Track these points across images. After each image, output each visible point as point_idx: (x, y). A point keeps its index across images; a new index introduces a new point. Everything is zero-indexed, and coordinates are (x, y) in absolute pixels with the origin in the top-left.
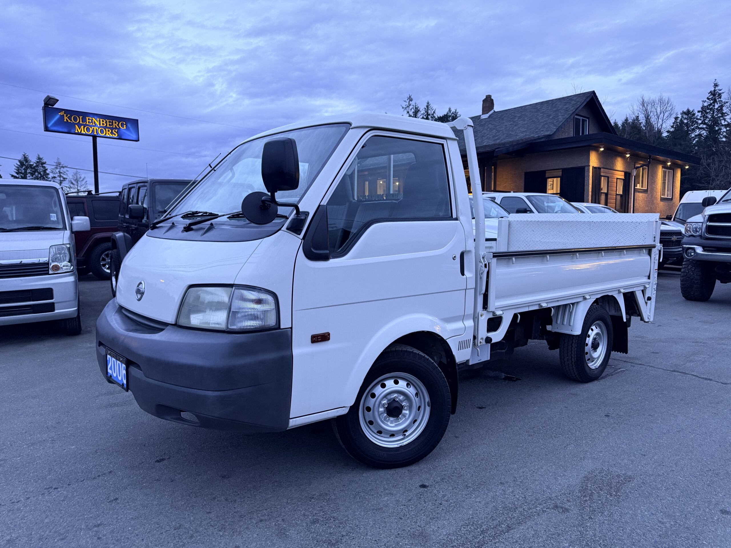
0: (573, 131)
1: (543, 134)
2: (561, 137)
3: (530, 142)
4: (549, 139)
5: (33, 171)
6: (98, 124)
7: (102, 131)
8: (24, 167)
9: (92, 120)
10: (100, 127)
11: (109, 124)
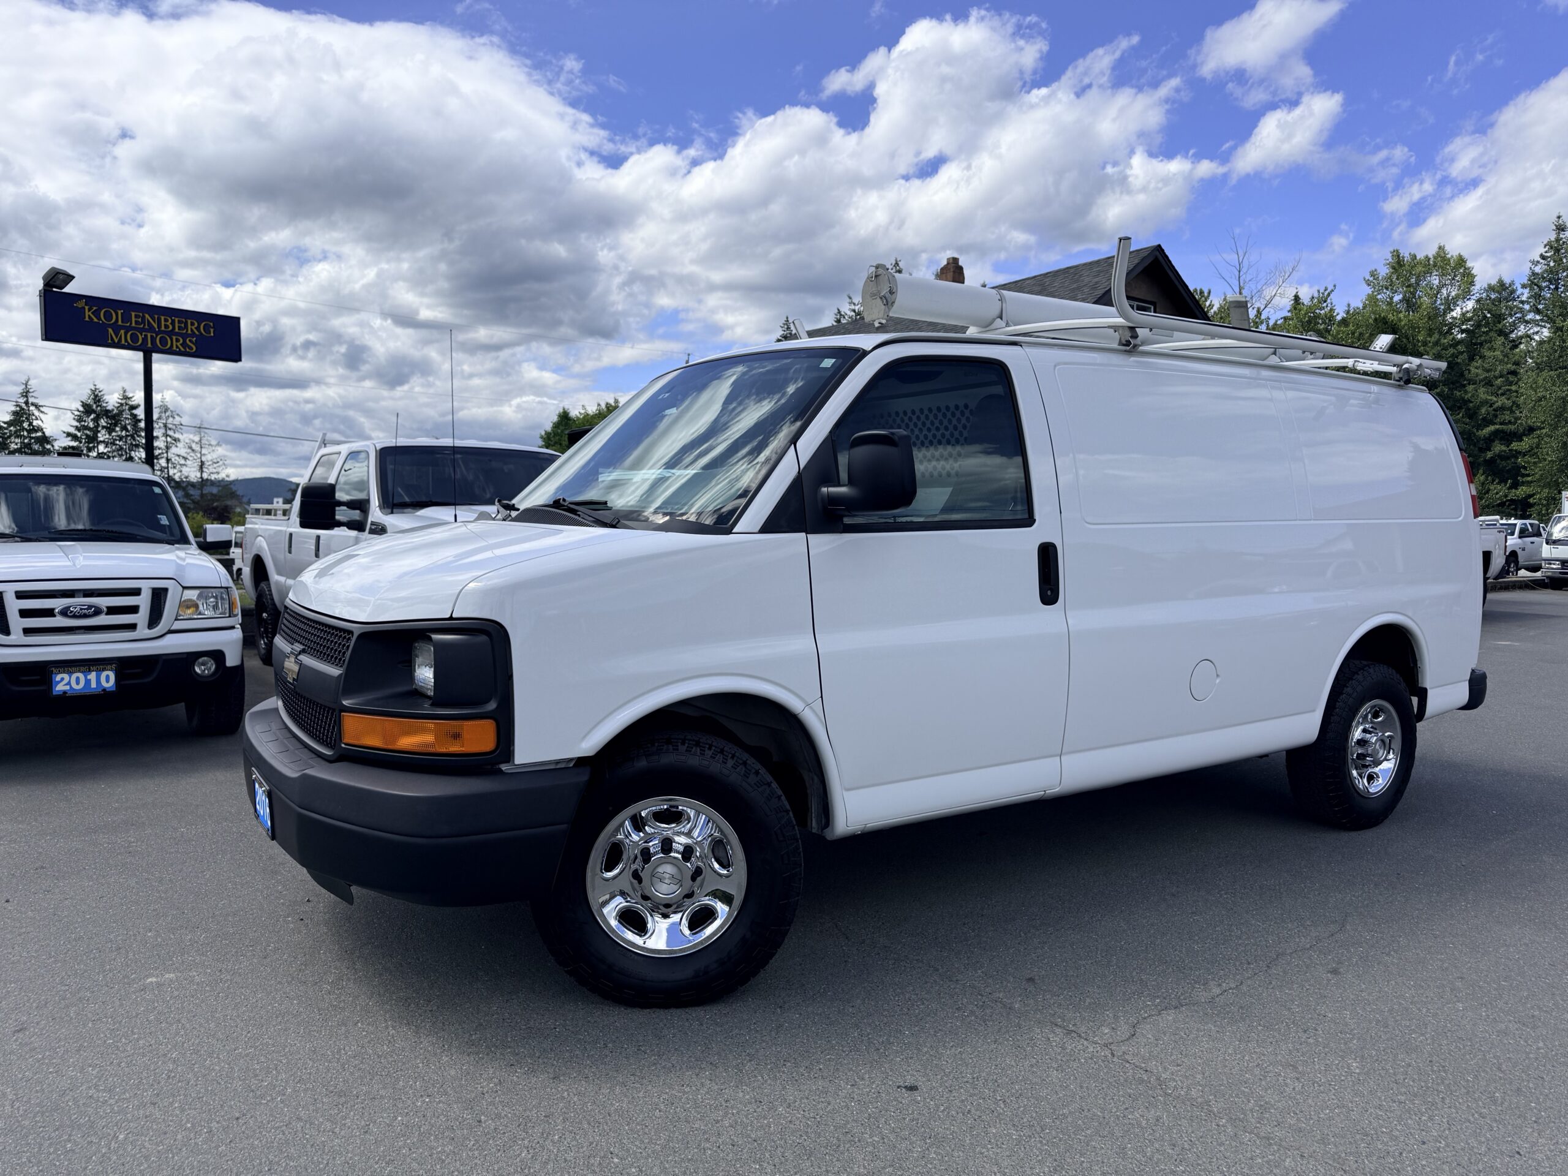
5: (111, 424)
6: (156, 326)
7: (163, 341)
8: (92, 416)
9: (143, 317)
10: (160, 332)
11: (179, 327)
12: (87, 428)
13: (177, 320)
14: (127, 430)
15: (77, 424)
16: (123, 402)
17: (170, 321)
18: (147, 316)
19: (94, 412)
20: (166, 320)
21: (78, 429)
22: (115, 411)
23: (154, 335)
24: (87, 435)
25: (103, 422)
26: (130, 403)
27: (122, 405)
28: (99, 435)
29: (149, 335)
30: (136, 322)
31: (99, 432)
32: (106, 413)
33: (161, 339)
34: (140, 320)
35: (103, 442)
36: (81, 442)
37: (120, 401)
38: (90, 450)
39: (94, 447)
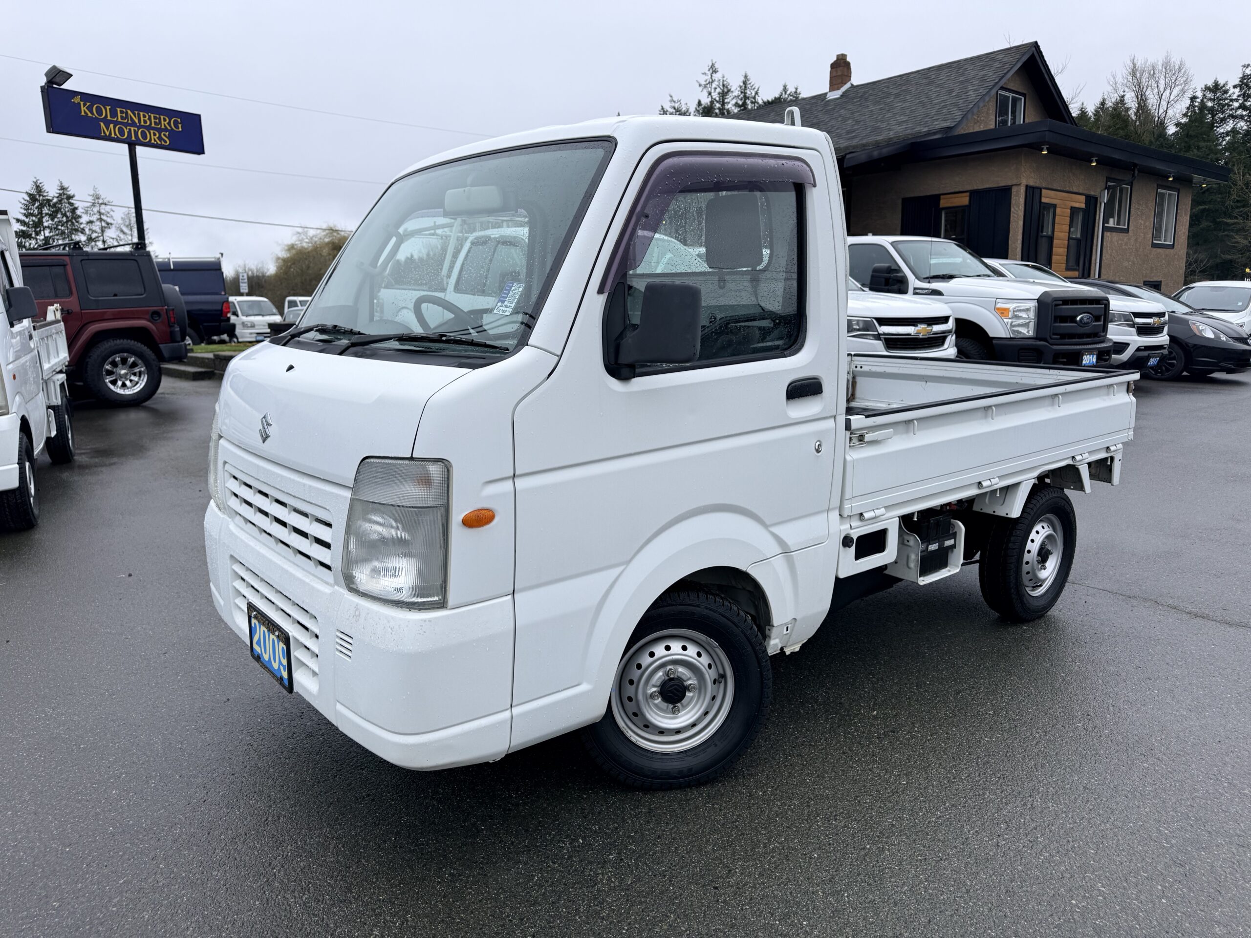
0: (994, 120)
1: (937, 127)
2: (971, 131)
3: (913, 141)
4: (950, 135)
5: (53, 212)
6: (137, 121)
7: (143, 134)
8: (37, 204)
9: (127, 113)
10: (140, 127)
11: (155, 122)
12: (32, 215)
13: (152, 115)
14: (67, 217)
15: (25, 212)
16: (61, 192)
17: (147, 117)
18: (129, 112)
19: (39, 201)
20: (144, 116)
21: (27, 217)
22: (55, 200)
23: (136, 129)
24: (33, 221)
25: (45, 210)
26: (69, 193)
27: (60, 195)
28: (44, 220)
29: (132, 129)
30: (122, 117)
31: (43, 217)
32: (49, 201)
33: (142, 132)
34: (124, 115)
35: (48, 227)
36: (28, 227)
37: (59, 192)
38: (37, 234)
39: (40, 231)
